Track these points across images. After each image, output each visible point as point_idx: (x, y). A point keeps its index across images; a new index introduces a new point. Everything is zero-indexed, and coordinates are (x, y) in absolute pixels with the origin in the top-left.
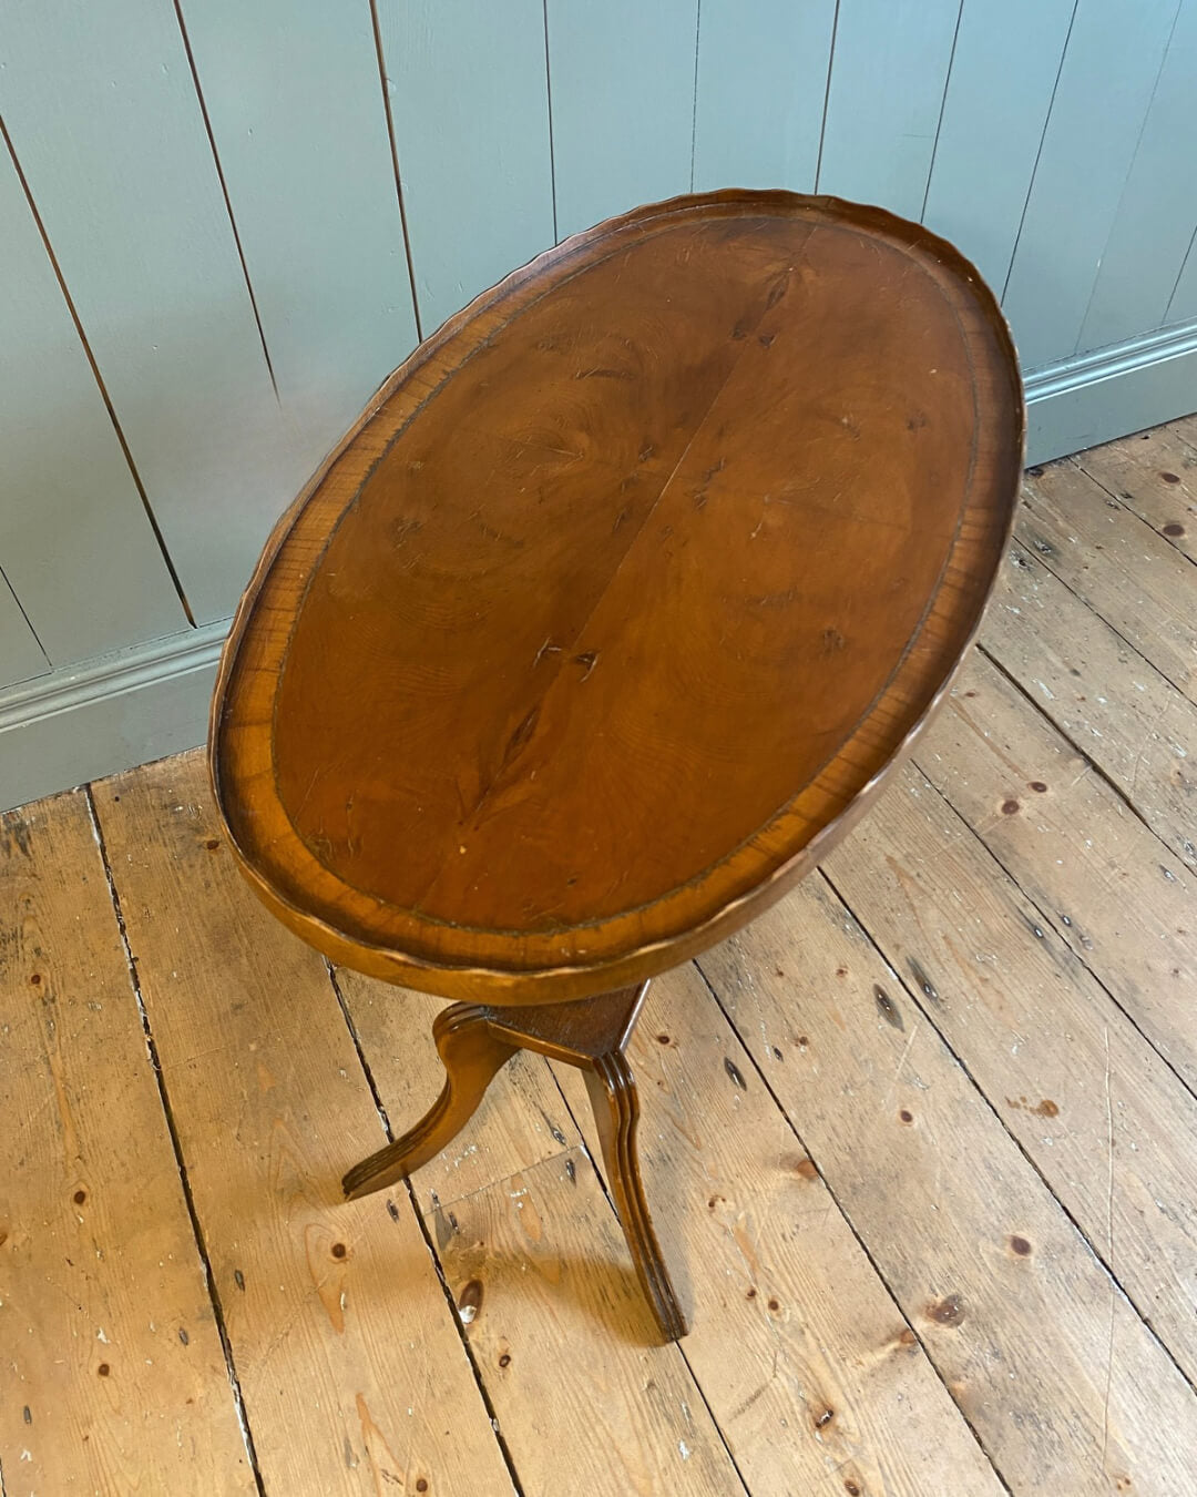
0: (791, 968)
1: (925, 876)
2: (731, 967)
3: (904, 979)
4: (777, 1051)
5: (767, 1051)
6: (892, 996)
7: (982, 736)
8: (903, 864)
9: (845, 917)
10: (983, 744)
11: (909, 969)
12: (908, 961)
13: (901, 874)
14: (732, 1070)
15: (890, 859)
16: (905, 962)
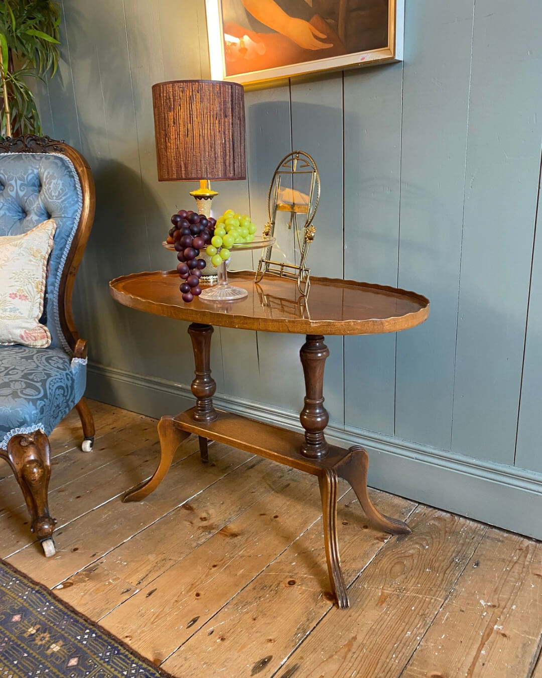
0: (261, 621)
1: (355, 656)
2: (247, 602)
3: (284, 666)
4: (212, 632)
5: (211, 629)
6: (269, 665)
7: (479, 650)
8: (355, 644)
9: (304, 632)
10: (474, 653)
11: (291, 667)
12: (297, 664)
13: (350, 645)
14: (195, 621)
15: (355, 638)
16: (294, 664)
